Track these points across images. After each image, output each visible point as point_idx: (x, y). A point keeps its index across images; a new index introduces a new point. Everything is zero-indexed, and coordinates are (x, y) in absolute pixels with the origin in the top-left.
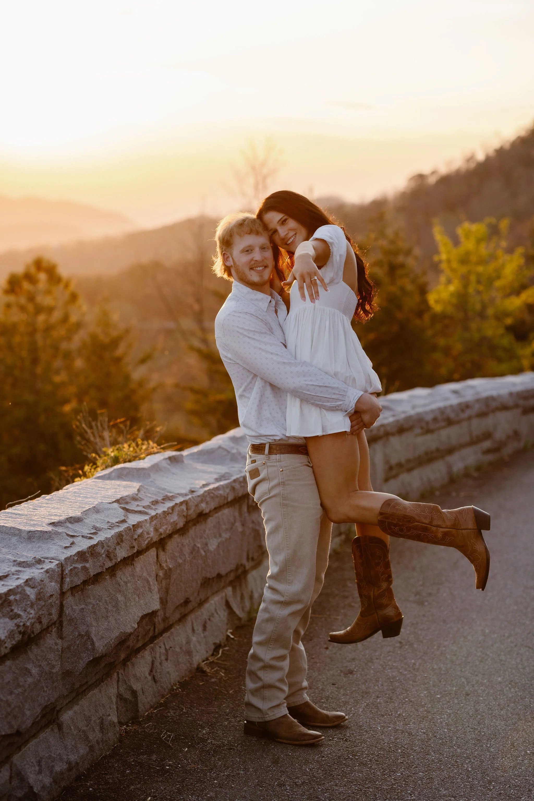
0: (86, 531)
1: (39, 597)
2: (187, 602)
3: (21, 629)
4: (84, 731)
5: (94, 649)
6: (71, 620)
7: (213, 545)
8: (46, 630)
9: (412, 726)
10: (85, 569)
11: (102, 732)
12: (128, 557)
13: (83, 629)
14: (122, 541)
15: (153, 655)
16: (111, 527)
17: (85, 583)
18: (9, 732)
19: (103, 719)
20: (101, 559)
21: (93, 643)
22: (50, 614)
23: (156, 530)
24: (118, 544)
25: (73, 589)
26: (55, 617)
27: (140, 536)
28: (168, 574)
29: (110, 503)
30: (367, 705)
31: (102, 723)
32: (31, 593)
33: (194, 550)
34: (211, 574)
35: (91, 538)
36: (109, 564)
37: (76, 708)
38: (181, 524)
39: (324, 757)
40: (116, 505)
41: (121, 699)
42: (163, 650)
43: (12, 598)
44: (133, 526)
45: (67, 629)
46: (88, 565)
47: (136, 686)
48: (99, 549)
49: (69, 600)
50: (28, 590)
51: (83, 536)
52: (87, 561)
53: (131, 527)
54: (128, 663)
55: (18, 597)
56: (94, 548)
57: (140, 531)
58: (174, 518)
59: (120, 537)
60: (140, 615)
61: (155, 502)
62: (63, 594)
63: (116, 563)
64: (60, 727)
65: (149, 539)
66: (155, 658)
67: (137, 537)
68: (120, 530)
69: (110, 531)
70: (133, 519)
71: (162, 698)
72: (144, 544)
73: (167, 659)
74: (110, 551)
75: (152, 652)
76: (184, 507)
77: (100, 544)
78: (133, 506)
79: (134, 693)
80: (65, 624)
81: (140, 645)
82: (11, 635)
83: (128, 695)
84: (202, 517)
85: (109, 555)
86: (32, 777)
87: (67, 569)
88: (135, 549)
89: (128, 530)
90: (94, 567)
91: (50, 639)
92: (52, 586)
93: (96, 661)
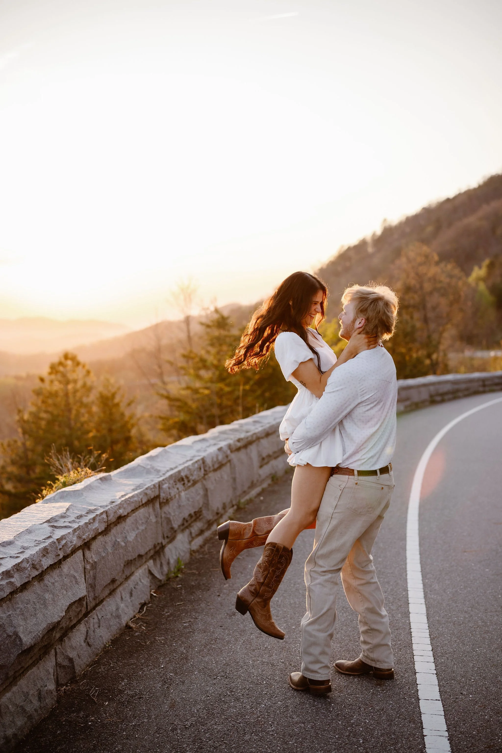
0: (14, 552)
2: (113, 581)
4: (22, 707)
5: (21, 644)
7: (131, 537)
9: (274, 657)
10: (11, 583)
11: (40, 701)
12: (55, 564)
13: (10, 630)
14: (48, 553)
15: (87, 626)
16: (38, 543)
17: (12, 593)
19: (40, 691)
20: (27, 572)
21: (21, 640)
23: (79, 537)
24: (44, 556)
27: (65, 545)
28: (94, 566)
29: (41, 524)
30: (243, 642)
31: (40, 694)
33: (116, 545)
34: (132, 555)
35: (17, 557)
36: (35, 573)
37: (14, 689)
38: (102, 528)
39: (208, 696)
40: (46, 525)
41: (60, 667)
42: (96, 620)
44: (57, 539)
46: (12, 580)
47: (72, 654)
48: (25, 565)
51: (10, 557)
52: (12, 577)
53: (55, 541)
54: (65, 638)
56: (18, 565)
57: (63, 542)
58: (96, 525)
59: (45, 552)
60: (68, 604)
61: (80, 517)
63: (43, 571)
65: (73, 546)
66: (89, 628)
67: (61, 547)
68: (44, 546)
69: (36, 547)
70: (59, 534)
71: (97, 656)
72: (69, 551)
73: (99, 627)
74: (36, 563)
75: (87, 624)
76: (104, 516)
77: (26, 560)
78: (60, 523)
79: (71, 660)
81: (75, 622)
83: (66, 663)
84: (121, 519)
85: (34, 567)
88: (61, 556)
89: (53, 544)
90: (20, 580)
93: (26, 652)
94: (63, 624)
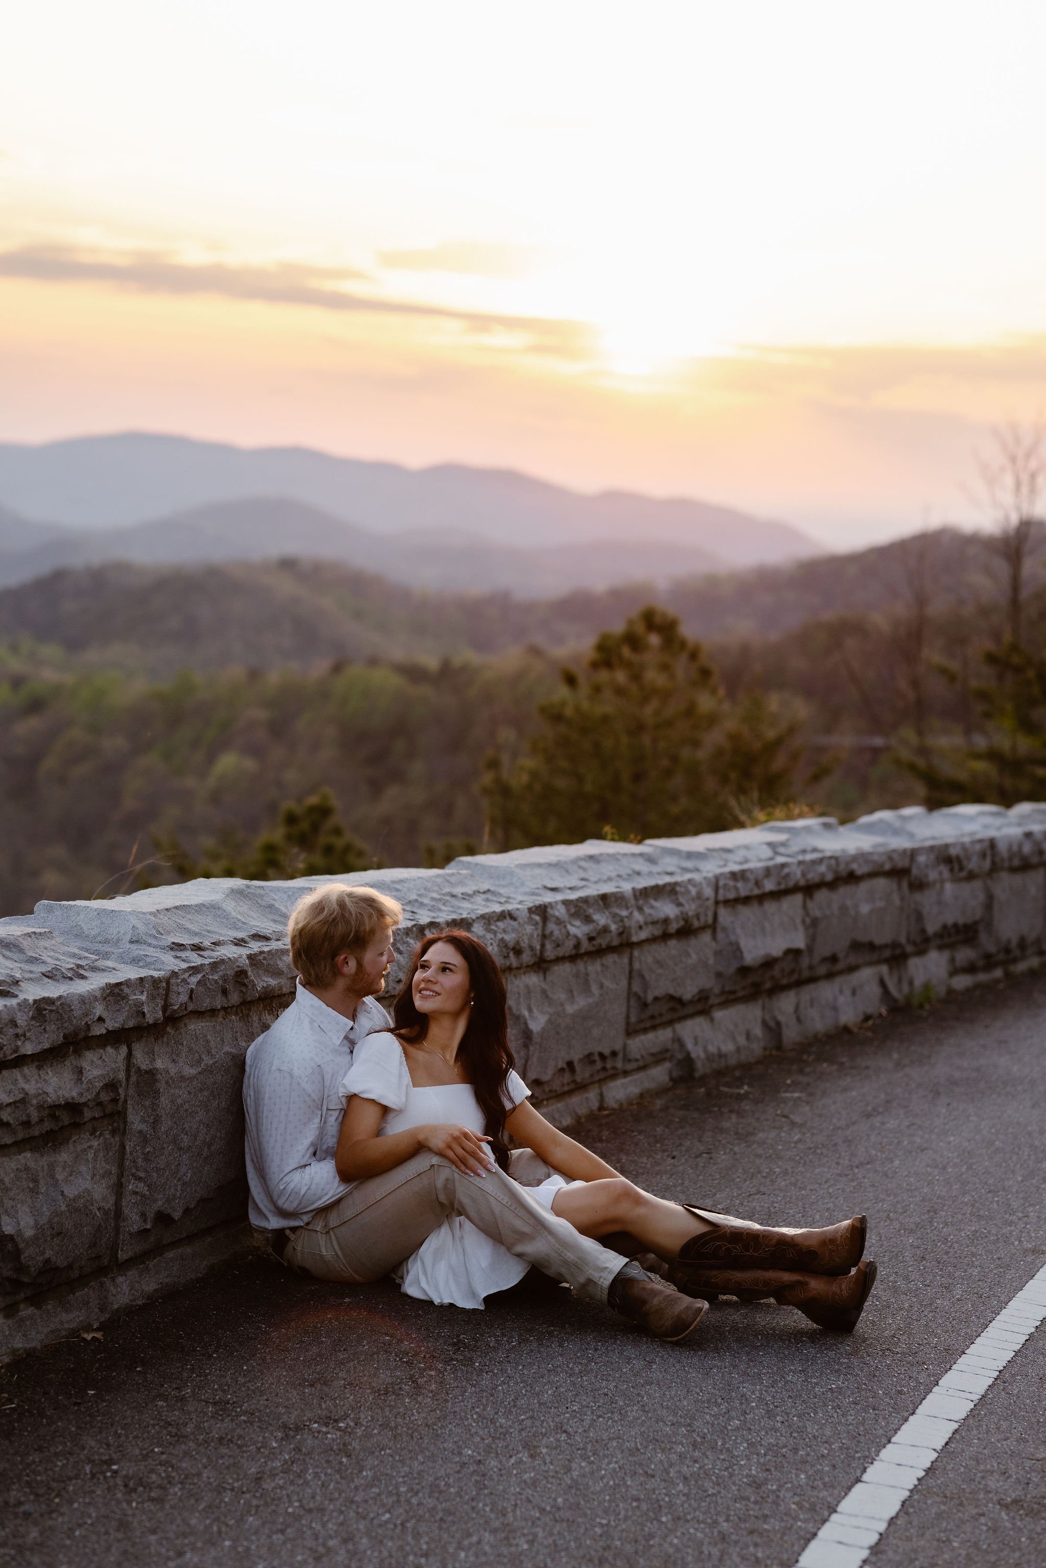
0: (738, 859)
1: (699, 896)
2: (834, 959)
3: (684, 916)
4: (733, 1034)
5: (743, 959)
6: (724, 929)
7: (865, 909)
8: (703, 928)
10: (736, 888)
11: (749, 1041)
12: (776, 892)
13: (733, 939)
14: (770, 875)
15: (798, 998)
16: (761, 860)
17: (736, 900)
18: (674, 994)
19: (749, 1031)
20: (751, 885)
21: (742, 954)
22: (706, 915)
23: (803, 874)
24: (766, 876)
25: (727, 902)
26: (710, 920)
27: (788, 875)
28: (815, 922)
29: (762, 846)
31: (748, 1033)
32: (693, 891)
33: (843, 909)
34: (863, 938)
35: (741, 864)
36: (756, 892)
37: (727, 1012)
38: (829, 877)
40: (765, 847)
42: (808, 998)
43: (678, 889)
44: (781, 864)
45: (720, 935)
46: (738, 885)
47: (781, 1018)
48: (748, 875)
49: (723, 912)
50: (690, 888)
51: (735, 862)
52: (738, 881)
53: (779, 865)
54: (773, 995)
55: (682, 890)
56: (744, 872)
57: (786, 870)
58: (822, 868)
59: (768, 872)
60: (785, 946)
61: (804, 852)
62: (717, 903)
63: (763, 893)
64: (712, 1020)
65: (796, 882)
66: (800, 1002)
67: (784, 876)
68: (767, 865)
69: (759, 863)
70: (780, 860)
71: (806, 1039)
72: (791, 884)
73: (812, 1008)
74: (758, 880)
75: (797, 995)
76: (833, 862)
77: (750, 871)
78: (782, 850)
79: (778, 1024)
80: (719, 930)
81: (787, 982)
82: (677, 917)
83: (772, 1024)
84: (852, 878)
85: (757, 883)
86: (690, 1046)
87: (721, 883)
88: (783, 887)
89: (776, 866)
90: (744, 889)
91: (706, 937)
92: (709, 892)
93: (744, 971)
94: (776, 971)
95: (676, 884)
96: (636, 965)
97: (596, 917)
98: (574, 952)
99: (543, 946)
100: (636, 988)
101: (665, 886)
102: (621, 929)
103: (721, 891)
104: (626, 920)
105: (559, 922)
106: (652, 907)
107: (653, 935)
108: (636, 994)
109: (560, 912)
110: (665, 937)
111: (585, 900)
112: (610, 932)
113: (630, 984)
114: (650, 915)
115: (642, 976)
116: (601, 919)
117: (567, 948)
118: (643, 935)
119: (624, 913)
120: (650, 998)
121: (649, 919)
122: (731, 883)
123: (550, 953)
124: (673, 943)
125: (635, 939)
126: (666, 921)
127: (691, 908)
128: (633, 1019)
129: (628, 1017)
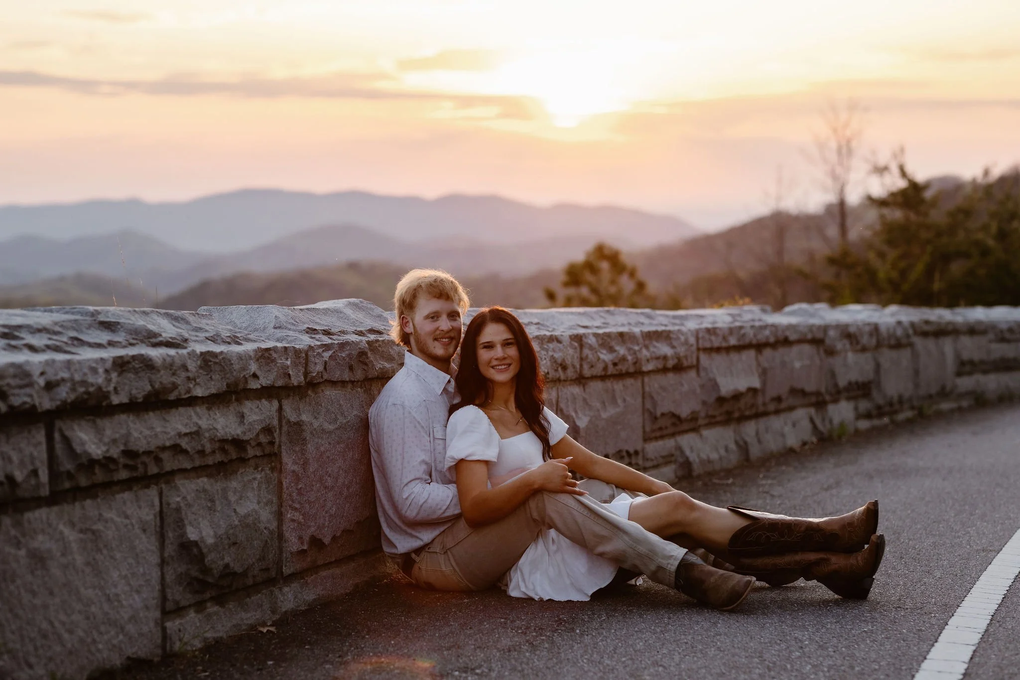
0: (709, 321)
1: (686, 342)
2: (779, 399)
3: (677, 356)
4: (716, 447)
5: (720, 391)
6: (705, 369)
7: (797, 365)
8: (690, 367)
10: (711, 341)
11: (727, 453)
12: (737, 347)
13: (712, 376)
15: (757, 426)
16: (726, 323)
17: (711, 349)
18: (675, 412)
19: (727, 446)
20: (719, 338)
21: (719, 388)
22: (692, 357)
23: (755, 335)
24: (731, 334)
25: (705, 350)
26: (695, 362)
27: (744, 335)
28: (765, 371)
31: (726, 448)
32: (682, 338)
33: (783, 364)
34: (799, 385)
35: (713, 324)
36: (724, 345)
37: (710, 431)
38: (772, 340)
40: (726, 316)
41: (737, 442)
42: (764, 427)
43: (672, 335)
44: (739, 326)
45: (702, 374)
46: (712, 338)
47: (747, 439)
48: (718, 331)
49: (703, 357)
50: (680, 336)
51: (707, 322)
52: (711, 335)
54: (741, 422)
55: (674, 336)
56: (715, 329)
57: (743, 331)
58: (767, 333)
59: (731, 331)
60: (747, 385)
61: (752, 320)
62: (698, 349)
63: (729, 346)
64: (701, 436)
65: (749, 340)
66: (759, 429)
67: (742, 335)
68: (730, 326)
70: (737, 324)
72: (747, 341)
73: (767, 434)
74: (725, 336)
76: (774, 329)
77: (719, 328)
78: (738, 318)
79: (746, 443)
80: (701, 370)
82: (672, 356)
83: (741, 443)
84: (786, 342)
85: (725, 338)
86: (688, 452)
87: (701, 335)
88: (741, 343)
89: (736, 327)
90: (717, 342)
91: (692, 374)
92: (692, 340)
93: (721, 400)
94: (742, 404)
95: (670, 332)
96: (647, 389)
97: (617, 348)
98: (603, 373)
99: (581, 366)
100: (649, 405)
101: (662, 332)
102: (635, 360)
103: (701, 341)
104: (638, 353)
105: (591, 348)
106: (655, 347)
107: (657, 368)
108: (648, 410)
109: (592, 341)
110: (665, 370)
111: (608, 335)
112: (628, 360)
113: (643, 402)
114: (654, 352)
115: (652, 398)
116: (622, 350)
117: (598, 370)
118: (650, 367)
119: (636, 348)
120: (658, 414)
121: (654, 355)
122: (707, 336)
123: (587, 372)
124: (671, 375)
125: (645, 369)
126: (665, 358)
127: (682, 350)
128: (648, 429)
129: (644, 427)
